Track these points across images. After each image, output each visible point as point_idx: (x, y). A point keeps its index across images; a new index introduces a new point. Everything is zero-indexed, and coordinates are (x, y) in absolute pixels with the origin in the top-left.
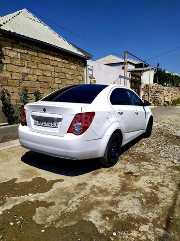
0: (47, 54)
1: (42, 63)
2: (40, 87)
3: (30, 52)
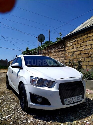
0: (87, 34)
1: (84, 42)
2: (82, 58)
3: (77, 40)
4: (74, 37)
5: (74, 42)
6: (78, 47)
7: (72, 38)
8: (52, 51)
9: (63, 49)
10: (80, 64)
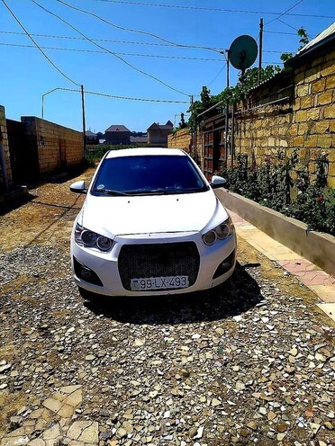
2: (331, 147)
3: (325, 73)
4: (319, 61)
5: (318, 80)
6: (326, 102)
7: (314, 64)
8: (260, 109)
9: (288, 106)
10: (322, 171)
